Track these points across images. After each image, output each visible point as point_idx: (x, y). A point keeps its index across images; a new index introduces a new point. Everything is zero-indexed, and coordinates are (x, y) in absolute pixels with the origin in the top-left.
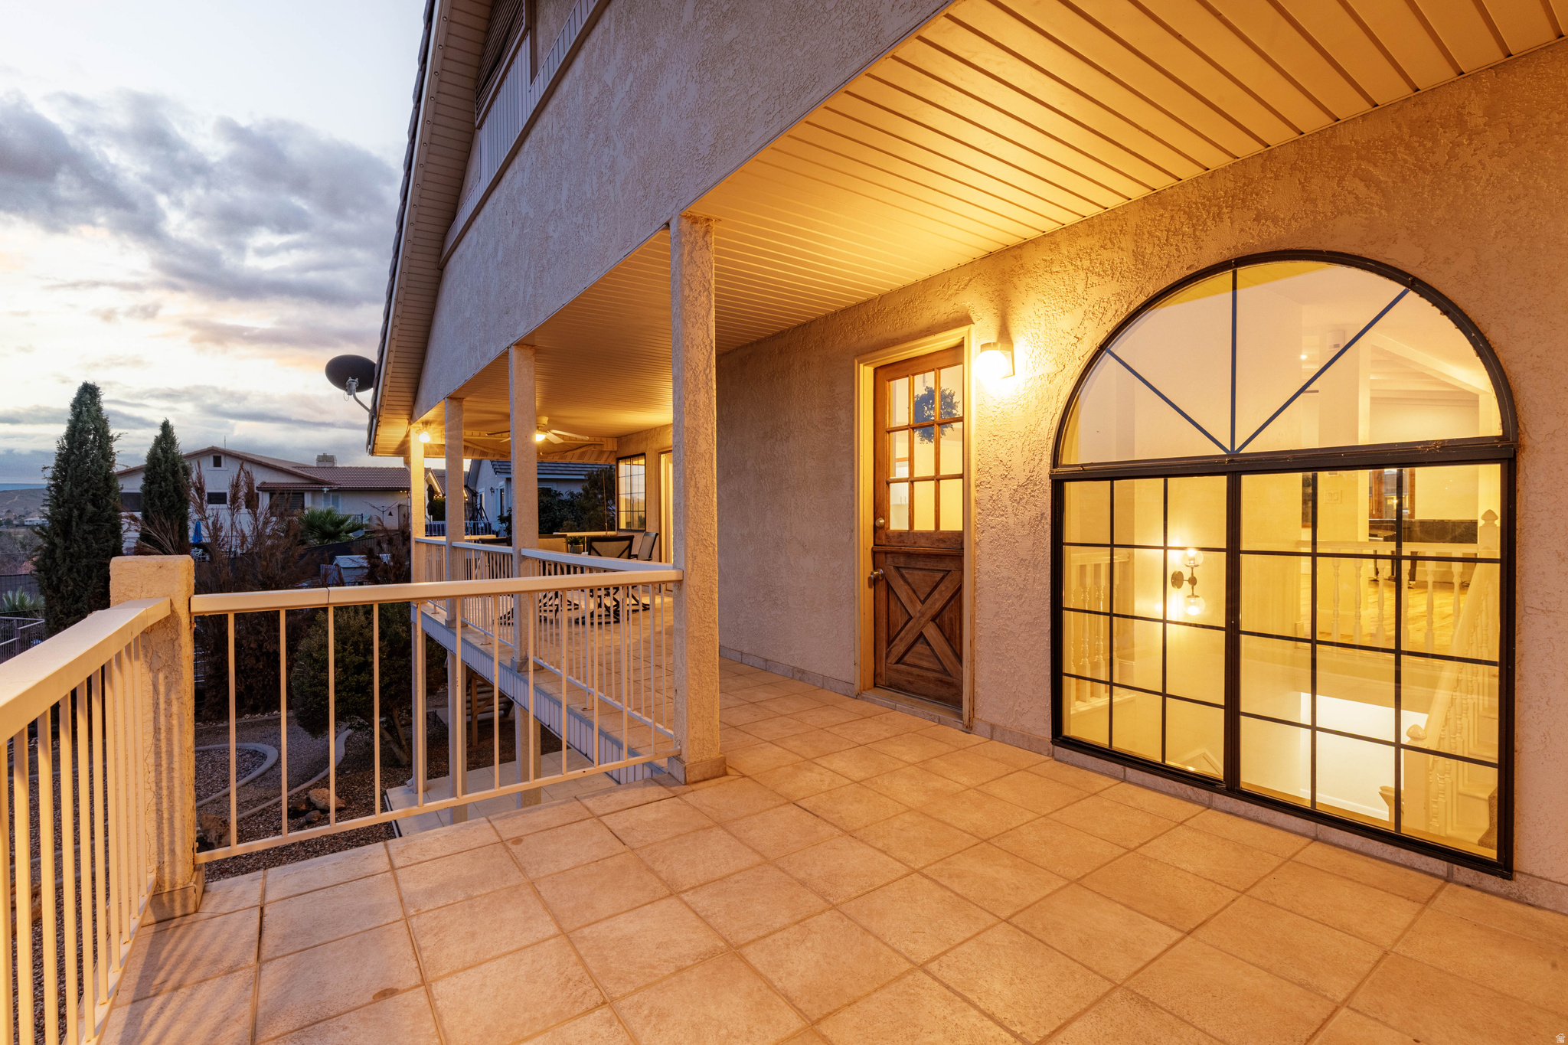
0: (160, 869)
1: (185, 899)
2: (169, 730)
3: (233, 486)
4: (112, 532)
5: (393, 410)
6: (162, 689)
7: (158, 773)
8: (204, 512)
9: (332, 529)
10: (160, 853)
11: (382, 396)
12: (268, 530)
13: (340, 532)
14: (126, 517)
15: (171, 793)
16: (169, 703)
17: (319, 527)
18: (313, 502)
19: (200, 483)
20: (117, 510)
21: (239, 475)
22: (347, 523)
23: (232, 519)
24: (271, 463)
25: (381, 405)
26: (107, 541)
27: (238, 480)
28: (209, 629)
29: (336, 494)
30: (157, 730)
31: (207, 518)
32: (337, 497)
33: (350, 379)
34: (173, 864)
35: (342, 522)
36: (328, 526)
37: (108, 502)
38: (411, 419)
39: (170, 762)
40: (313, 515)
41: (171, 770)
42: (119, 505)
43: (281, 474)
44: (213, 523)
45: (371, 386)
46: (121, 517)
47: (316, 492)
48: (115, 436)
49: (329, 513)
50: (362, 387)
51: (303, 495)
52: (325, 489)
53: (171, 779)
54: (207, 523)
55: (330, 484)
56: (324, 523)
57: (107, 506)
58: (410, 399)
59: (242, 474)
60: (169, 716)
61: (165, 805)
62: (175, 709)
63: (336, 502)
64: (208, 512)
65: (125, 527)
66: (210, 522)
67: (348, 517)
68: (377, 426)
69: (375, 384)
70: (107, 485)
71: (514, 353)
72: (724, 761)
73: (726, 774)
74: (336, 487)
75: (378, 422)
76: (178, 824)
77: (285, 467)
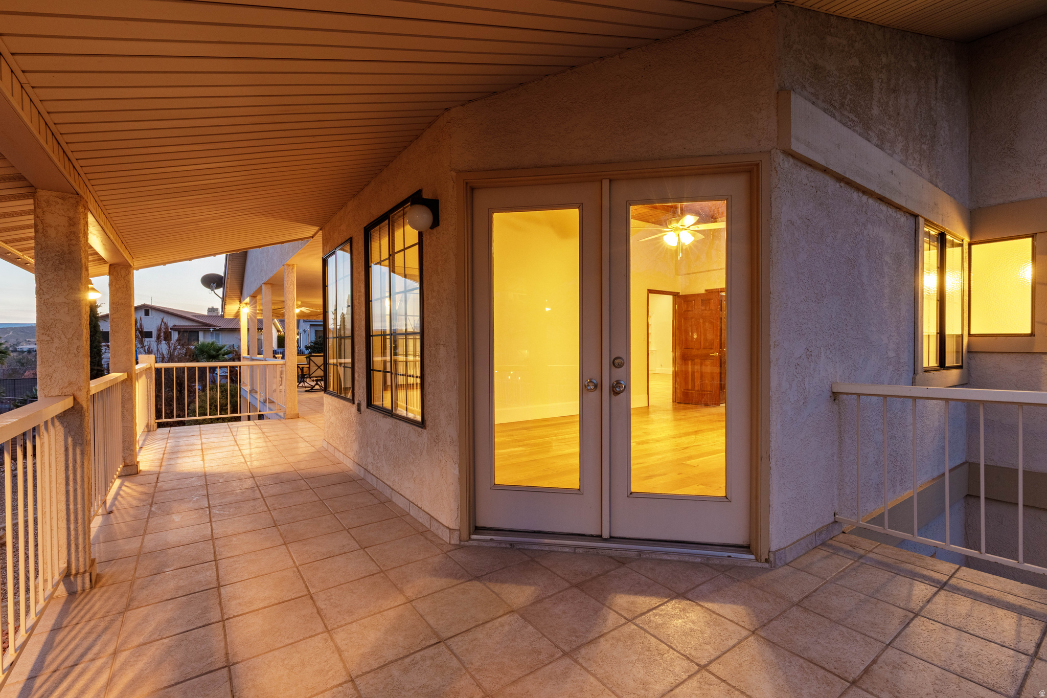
0: (148, 420)
1: (153, 427)
2: (150, 391)
3: (158, 330)
4: (97, 354)
5: (231, 298)
6: (149, 382)
7: (148, 400)
8: (143, 343)
9: (214, 353)
10: (148, 417)
11: (226, 292)
12: (176, 353)
13: (219, 355)
14: (104, 346)
15: (150, 405)
16: (150, 385)
17: (207, 352)
18: (204, 337)
19: (141, 329)
20: (100, 342)
21: (161, 324)
22: (224, 349)
23: (158, 347)
24: (179, 313)
25: (226, 296)
26: (95, 358)
27: (161, 327)
28: (158, 371)
29: (218, 332)
30: (148, 391)
31: (144, 347)
32: (219, 334)
33: (212, 284)
34: (151, 420)
35: (221, 349)
36: (212, 351)
37: (95, 338)
38: (240, 302)
39: (150, 398)
40: (203, 345)
41: (150, 400)
42: (101, 339)
43: (185, 320)
44: (148, 349)
45: (222, 287)
46: (101, 346)
47: (206, 331)
48: (99, 305)
49: (213, 343)
50: (218, 287)
51: (198, 332)
52: (211, 329)
53: (150, 402)
54: (145, 349)
55: (215, 326)
56: (210, 350)
57: (95, 340)
58: (239, 293)
59: (163, 324)
60: (150, 388)
61: (149, 407)
62: (151, 387)
63: (217, 338)
64: (146, 344)
65: (103, 351)
66: (146, 348)
67: (224, 346)
68: (225, 305)
69: (223, 286)
70: (95, 330)
71: (264, 287)
72: (298, 414)
73: (299, 418)
74: (218, 328)
75: (225, 303)
76: (152, 411)
77: (187, 316)
